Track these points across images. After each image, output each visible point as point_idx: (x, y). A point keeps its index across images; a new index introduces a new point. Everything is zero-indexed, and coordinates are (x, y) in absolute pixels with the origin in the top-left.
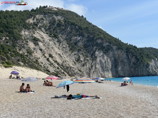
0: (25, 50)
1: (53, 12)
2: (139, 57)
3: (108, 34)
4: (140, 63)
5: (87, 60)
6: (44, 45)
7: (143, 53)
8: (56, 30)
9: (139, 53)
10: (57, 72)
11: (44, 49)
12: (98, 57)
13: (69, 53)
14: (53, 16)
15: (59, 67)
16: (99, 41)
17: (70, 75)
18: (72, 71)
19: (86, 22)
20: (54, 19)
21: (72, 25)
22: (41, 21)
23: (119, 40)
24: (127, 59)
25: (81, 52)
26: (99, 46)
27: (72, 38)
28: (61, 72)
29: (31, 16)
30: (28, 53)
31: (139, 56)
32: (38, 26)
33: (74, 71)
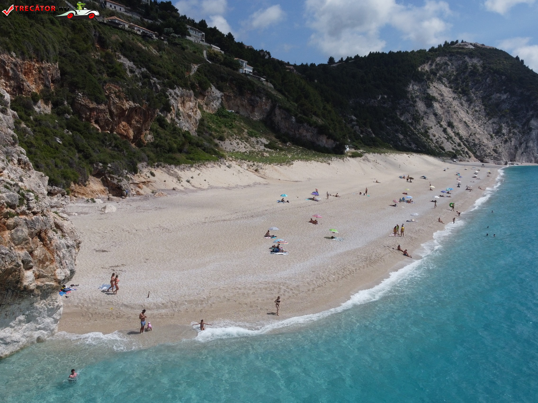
0: (410, 115)
1: (464, 51)
5: (514, 133)
6: (442, 107)
8: (466, 82)
10: (457, 151)
11: (441, 113)
12: (534, 129)
13: (484, 120)
14: (464, 58)
15: (462, 143)
17: (477, 157)
18: (482, 152)
20: (466, 63)
21: (496, 74)
22: (443, 67)
25: (505, 119)
27: (493, 96)
28: (463, 151)
29: (428, 59)
30: (413, 119)
32: (436, 75)
33: (484, 151)
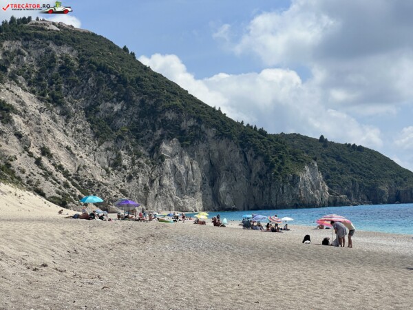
1: (47, 34)
2: (273, 159)
3: (192, 96)
4: (276, 174)
5: (140, 165)
6: (26, 123)
7: (283, 147)
8: (57, 84)
9: (273, 149)
10: (64, 195)
11: (27, 133)
12: (168, 158)
13: (94, 146)
14: (48, 44)
15: (69, 183)
16: (169, 115)
19: (136, 65)
20: (51, 53)
21: (101, 72)
22: (15, 59)
23: (221, 113)
24: (241, 162)
25: (124, 142)
26: (169, 128)
27: (101, 107)
28: (74, 196)
31: (273, 157)
32: (7, 71)
33: (108, 193)
